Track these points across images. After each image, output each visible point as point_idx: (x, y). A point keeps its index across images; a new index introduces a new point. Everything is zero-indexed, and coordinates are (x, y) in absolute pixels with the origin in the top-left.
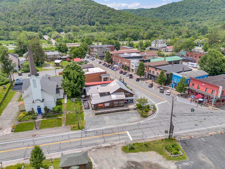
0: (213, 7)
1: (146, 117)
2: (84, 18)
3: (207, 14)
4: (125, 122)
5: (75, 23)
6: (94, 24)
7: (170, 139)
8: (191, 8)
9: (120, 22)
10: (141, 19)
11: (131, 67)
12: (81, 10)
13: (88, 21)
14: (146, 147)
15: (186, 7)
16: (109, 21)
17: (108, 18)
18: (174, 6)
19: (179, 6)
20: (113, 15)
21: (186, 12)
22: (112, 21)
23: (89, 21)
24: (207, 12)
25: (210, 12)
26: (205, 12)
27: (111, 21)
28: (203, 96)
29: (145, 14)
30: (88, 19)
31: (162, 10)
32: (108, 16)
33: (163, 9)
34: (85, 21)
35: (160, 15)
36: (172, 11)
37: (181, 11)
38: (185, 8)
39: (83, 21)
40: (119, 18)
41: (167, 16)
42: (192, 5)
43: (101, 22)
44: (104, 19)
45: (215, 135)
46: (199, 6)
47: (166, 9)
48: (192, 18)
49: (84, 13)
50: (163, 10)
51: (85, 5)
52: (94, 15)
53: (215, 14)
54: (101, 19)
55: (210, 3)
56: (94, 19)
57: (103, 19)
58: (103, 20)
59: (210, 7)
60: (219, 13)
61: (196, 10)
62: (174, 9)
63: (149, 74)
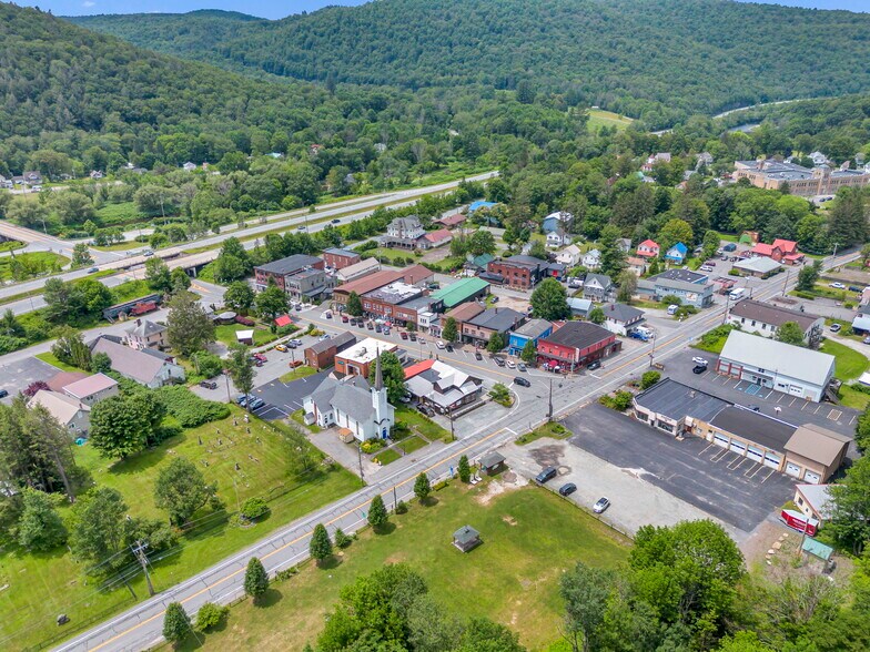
0: (465, 39)
1: (510, 406)
2: (50, 102)
3: (453, 61)
4: (494, 419)
5: (18, 123)
6: (97, 125)
7: (551, 422)
8: (402, 39)
9: (196, 111)
10: (264, 91)
11: (420, 323)
12: (23, 64)
13: (71, 110)
14: (535, 435)
15: (385, 33)
16: (156, 108)
17: (149, 97)
18: (345, 24)
19: (362, 27)
20: (160, 81)
21: (389, 49)
22: (166, 107)
23: (74, 114)
24: (450, 56)
25: (458, 57)
26: (445, 54)
27: (162, 108)
28: (559, 362)
29: (247, 50)
30: (68, 102)
31: (306, 36)
32: (146, 88)
33: (311, 35)
34: (58, 115)
35: (304, 56)
36: (345, 46)
37: (373, 48)
38: (382, 36)
39: (48, 114)
40: (186, 92)
41: (330, 60)
42: (403, 26)
43: (123, 115)
44: (131, 98)
45: (586, 407)
46: (425, 32)
47: (322, 36)
48: (412, 74)
49: (40, 77)
50: (314, 39)
51: (27, 39)
52: (87, 88)
53: (472, 62)
54: (121, 101)
55: (452, 25)
56: (90, 101)
57: (127, 99)
58: (129, 104)
59: (454, 39)
60: (483, 61)
61: (419, 46)
62: (348, 37)
63: (463, 336)
